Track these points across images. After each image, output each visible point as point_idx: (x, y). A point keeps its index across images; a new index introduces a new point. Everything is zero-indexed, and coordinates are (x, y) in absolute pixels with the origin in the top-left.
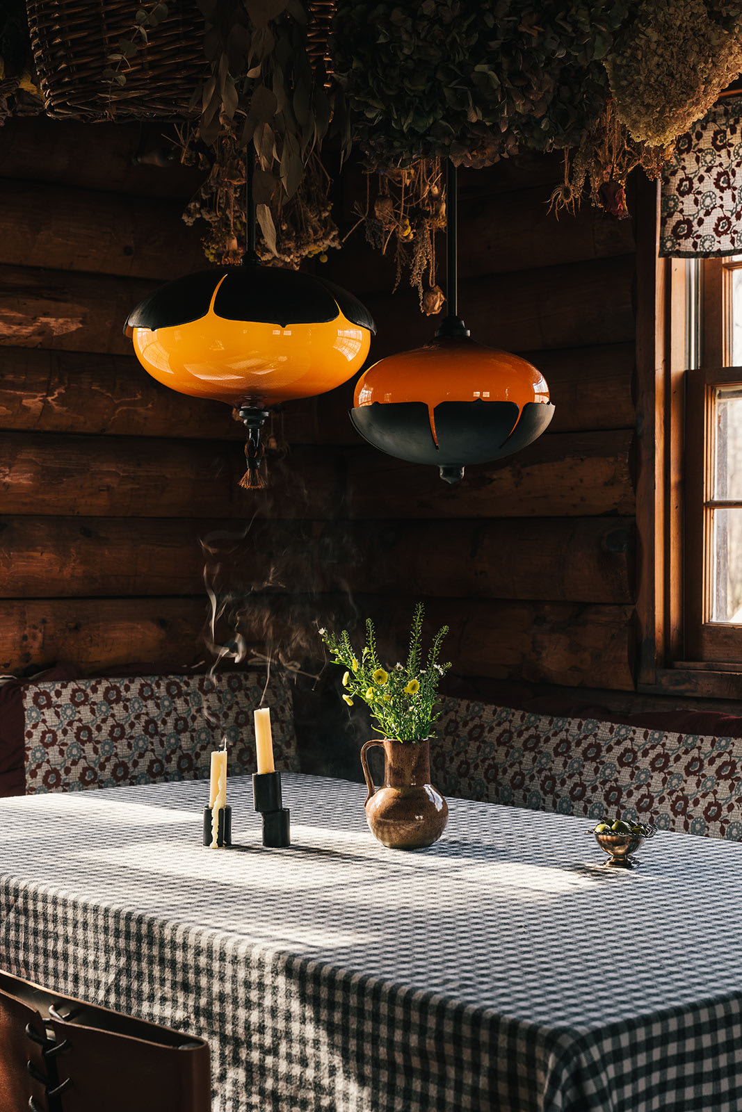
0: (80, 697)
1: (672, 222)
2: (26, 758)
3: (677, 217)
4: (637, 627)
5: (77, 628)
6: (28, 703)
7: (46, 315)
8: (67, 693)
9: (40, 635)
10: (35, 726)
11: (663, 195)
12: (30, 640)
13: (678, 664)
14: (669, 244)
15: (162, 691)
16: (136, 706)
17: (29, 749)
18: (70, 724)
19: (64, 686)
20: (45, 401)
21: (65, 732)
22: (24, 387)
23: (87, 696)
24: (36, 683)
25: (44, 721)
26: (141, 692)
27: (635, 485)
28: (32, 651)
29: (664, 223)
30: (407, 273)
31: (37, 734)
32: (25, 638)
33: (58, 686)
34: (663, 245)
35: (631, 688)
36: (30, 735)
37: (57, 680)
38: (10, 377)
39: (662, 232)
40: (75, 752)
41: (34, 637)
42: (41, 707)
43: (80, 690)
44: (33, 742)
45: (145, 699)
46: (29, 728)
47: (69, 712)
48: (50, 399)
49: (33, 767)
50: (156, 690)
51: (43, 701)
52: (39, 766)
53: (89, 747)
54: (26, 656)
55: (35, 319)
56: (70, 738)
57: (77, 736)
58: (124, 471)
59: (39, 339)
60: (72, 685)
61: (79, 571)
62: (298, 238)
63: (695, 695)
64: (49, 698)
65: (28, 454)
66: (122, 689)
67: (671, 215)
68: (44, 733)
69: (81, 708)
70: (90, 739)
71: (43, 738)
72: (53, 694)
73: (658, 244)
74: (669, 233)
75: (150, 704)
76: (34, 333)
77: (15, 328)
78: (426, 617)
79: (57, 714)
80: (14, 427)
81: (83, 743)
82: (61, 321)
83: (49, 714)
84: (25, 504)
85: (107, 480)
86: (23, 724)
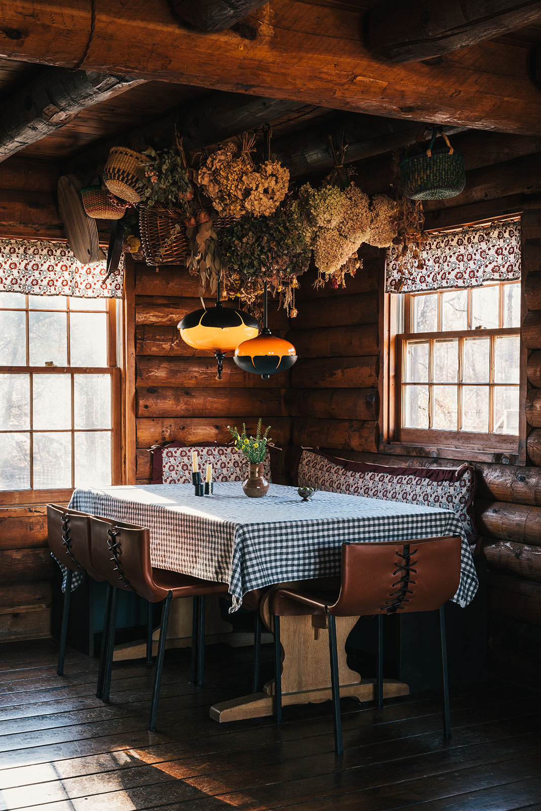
0: (184, 454)
1: (390, 280)
2: (163, 475)
3: (392, 278)
4: (378, 429)
5: (184, 428)
6: (164, 455)
7: (171, 314)
8: (179, 452)
9: (169, 431)
10: (166, 464)
11: (387, 270)
12: (165, 432)
13: (391, 443)
14: (389, 288)
15: (216, 453)
16: (205, 457)
17: (164, 472)
18: (180, 463)
19: (178, 450)
20: (171, 346)
21: (178, 466)
22: (163, 341)
23: (186, 453)
24: (167, 448)
25: (170, 462)
26: (207, 452)
27: (378, 377)
28: (166, 436)
29: (387, 280)
30: (283, 303)
31: (167, 466)
32: (163, 431)
33: (176, 449)
34: (387, 288)
35: (376, 452)
36: (165, 467)
37: (175, 447)
38: (158, 337)
39: (387, 283)
40: (181, 473)
41: (167, 431)
42: (169, 457)
43: (184, 451)
44: (166, 469)
45: (209, 455)
46: (164, 464)
47: (179, 459)
48: (173, 345)
49: (166, 478)
50: (213, 452)
51: (170, 454)
52: (168, 478)
53: (187, 472)
54: (164, 438)
55: (167, 315)
56: (180, 468)
57: (182, 468)
58: (202, 371)
59: (170, 323)
60: (181, 449)
61: (184, 407)
62: (254, 289)
63: (395, 454)
64: (172, 453)
65: (165, 365)
66: (200, 451)
67: (390, 277)
68: (170, 466)
69: (184, 458)
70: (187, 469)
71: (169, 468)
72: (173, 452)
73: (385, 288)
74: (389, 284)
75: (211, 457)
76: (167, 321)
77: (160, 319)
78: (262, 422)
79: (175, 459)
80: (161, 355)
81: (185, 470)
82: (177, 316)
83: (172, 459)
84: (163, 383)
85: (195, 374)
86: (162, 463)
